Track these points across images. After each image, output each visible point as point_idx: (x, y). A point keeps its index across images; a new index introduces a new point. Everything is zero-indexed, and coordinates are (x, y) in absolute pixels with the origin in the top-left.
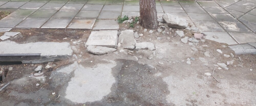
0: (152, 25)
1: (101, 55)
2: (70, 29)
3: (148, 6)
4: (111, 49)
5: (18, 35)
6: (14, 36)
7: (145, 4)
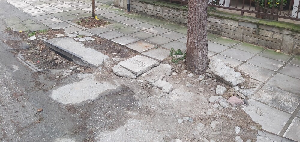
0: (195, 68)
1: (119, 76)
2: (127, 47)
3: (191, 42)
4: (132, 74)
5: (92, 40)
6: (89, 41)
7: (189, 39)
